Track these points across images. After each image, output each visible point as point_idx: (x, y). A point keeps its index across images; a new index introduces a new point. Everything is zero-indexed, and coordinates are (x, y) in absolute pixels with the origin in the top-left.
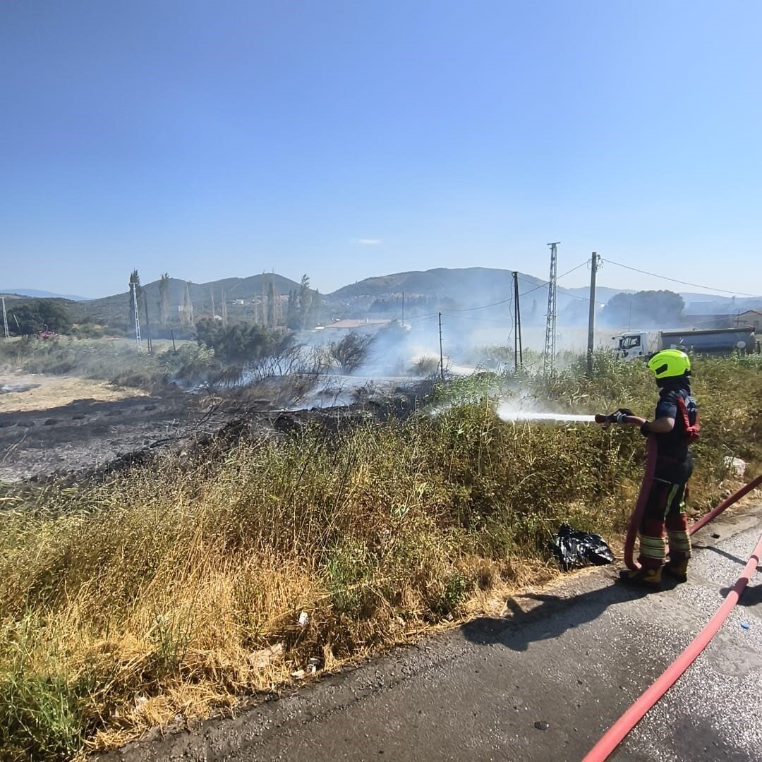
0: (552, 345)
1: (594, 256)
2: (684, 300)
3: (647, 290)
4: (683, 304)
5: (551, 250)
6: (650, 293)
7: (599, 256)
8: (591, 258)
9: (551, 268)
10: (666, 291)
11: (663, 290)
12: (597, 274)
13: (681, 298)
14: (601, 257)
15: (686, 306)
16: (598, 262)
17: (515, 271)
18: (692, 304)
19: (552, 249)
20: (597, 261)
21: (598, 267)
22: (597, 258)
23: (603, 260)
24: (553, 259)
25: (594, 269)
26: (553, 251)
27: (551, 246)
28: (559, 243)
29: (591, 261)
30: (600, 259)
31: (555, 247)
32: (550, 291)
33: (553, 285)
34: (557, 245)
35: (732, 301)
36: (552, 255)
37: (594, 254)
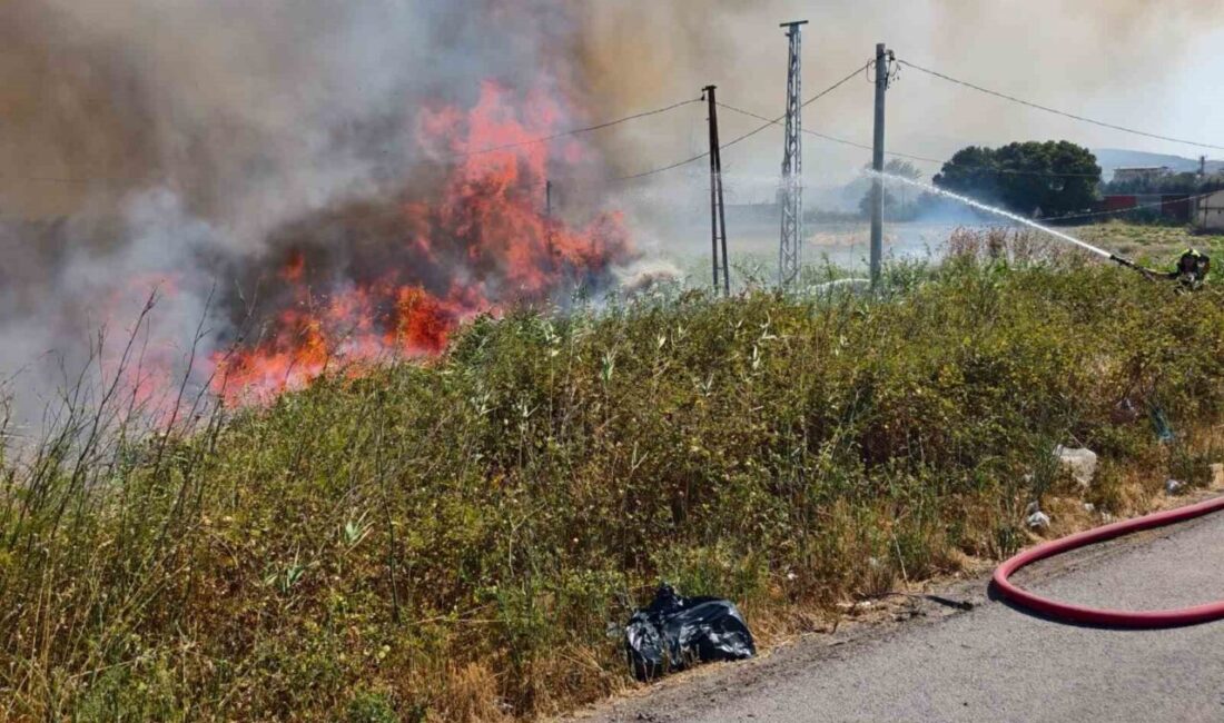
0: (795, 254)
1: (881, 54)
2: (1098, 163)
3: (1022, 140)
4: (1099, 171)
5: (788, 38)
6: (1029, 149)
7: (891, 52)
8: (875, 57)
9: (790, 81)
10: (1063, 142)
11: (1057, 142)
12: (888, 94)
13: (1093, 157)
14: (896, 56)
15: (1107, 177)
16: (890, 67)
17: (710, 84)
18: (1120, 172)
19: (790, 36)
20: (887, 64)
21: (890, 79)
22: (887, 58)
23: (900, 64)
24: (794, 59)
25: (882, 82)
26: (791, 40)
27: (787, 29)
28: (806, 22)
29: (874, 65)
30: (892, 59)
31: (797, 30)
32: (788, 131)
33: (793, 119)
34: (801, 27)
35: (1199, 166)
36: (790, 49)
37: (880, 49)
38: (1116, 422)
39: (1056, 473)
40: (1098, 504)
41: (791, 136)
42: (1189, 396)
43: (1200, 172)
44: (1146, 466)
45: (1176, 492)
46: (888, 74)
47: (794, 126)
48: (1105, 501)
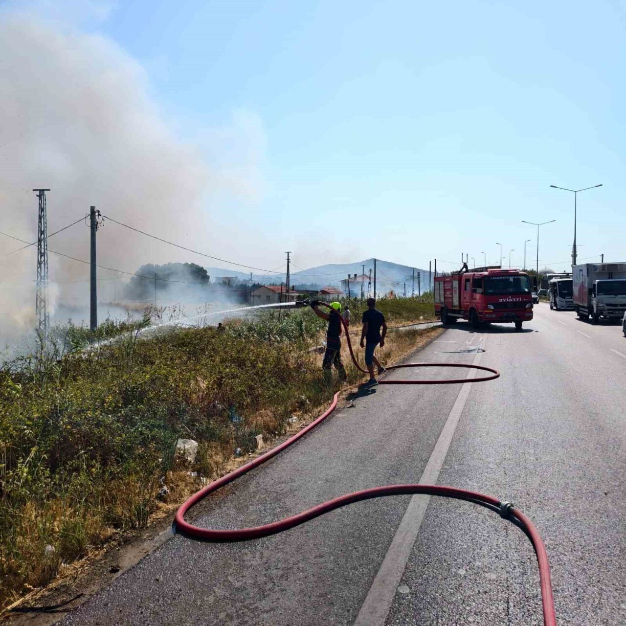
0: (45, 320)
1: (93, 211)
2: (208, 274)
3: (173, 262)
4: (208, 277)
5: (38, 198)
7: (98, 211)
8: (90, 213)
9: (40, 222)
10: (192, 264)
13: (206, 271)
14: (101, 214)
16: (99, 219)
19: (40, 196)
20: (97, 217)
21: (99, 225)
22: (97, 214)
23: (104, 218)
24: (42, 209)
25: (94, 226)
26: (40, 199)
27: (38, 193)
28: (49, 190)
29: (89, 217)
30: (99, 215)
31: (43, 194)
32: (39, 250)
33: (43, 243)
34: (45, 192)
35: (250, 277)
36: (39, 204)
37: (92, 209)
38: (209, 416)
39: (176, 455)
40: (199, 472)
41: (41, 253)
42: (246, 396)
43: (251, 279)
44: (225, 442)
45: (240, 455)
46: (97, 223)
47: (43, 247)
48: (203, 470)
